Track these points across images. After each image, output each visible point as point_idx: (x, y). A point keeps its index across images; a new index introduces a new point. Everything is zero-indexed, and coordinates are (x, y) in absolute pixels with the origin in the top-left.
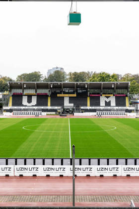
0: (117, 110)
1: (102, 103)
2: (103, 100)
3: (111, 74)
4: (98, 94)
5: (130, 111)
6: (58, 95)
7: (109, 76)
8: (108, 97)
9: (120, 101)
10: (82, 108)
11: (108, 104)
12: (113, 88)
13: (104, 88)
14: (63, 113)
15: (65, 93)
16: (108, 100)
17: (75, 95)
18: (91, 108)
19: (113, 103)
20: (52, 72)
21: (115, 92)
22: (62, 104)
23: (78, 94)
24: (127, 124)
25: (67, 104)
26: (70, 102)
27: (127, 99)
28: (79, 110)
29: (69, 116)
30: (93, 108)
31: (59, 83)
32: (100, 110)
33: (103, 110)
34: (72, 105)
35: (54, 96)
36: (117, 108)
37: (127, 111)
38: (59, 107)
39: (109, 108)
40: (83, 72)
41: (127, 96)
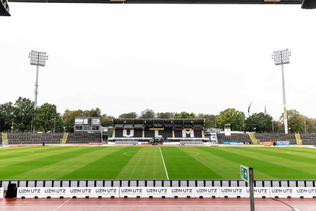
0: (196, 140)
1: (184, 135)
2: (184, 133)
3: (190, 113)
4: (181, 128)
5: (206, 141)
6: (150, 129)
7: (188, 114)
8: (188, 131)
9: (198, 134)
10: (169, 138)
11: (188, 136)
12: (192, 124)
13: (185, 124)
14: (154, 143)
15: (155, 127)
16: (188, 133)
17: (163, 129)
18: (175, 138)
19: (192, 135)
20: (145, 113)
21: (193, 126)
22: (153, 136)
23: (165, 128)
24: (207, 151)
25: (157, 136)
26: (159, 134)
27: (203, 132)
28: (166, 141)
29: (159, 145)
30: (177, 138)
31: (151, 119)
32: (182, 140)
33: (185, 140)
34: (161, 136)
35: (147, 129)
36: (196, 138)
37: (204, 141)
38: (151, 138)
39: (189, 139)
40: (168, 113)
41: (202, 130)
